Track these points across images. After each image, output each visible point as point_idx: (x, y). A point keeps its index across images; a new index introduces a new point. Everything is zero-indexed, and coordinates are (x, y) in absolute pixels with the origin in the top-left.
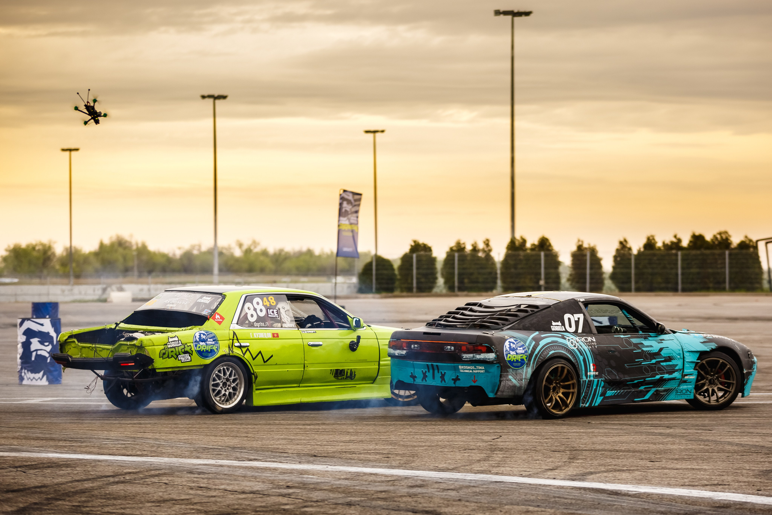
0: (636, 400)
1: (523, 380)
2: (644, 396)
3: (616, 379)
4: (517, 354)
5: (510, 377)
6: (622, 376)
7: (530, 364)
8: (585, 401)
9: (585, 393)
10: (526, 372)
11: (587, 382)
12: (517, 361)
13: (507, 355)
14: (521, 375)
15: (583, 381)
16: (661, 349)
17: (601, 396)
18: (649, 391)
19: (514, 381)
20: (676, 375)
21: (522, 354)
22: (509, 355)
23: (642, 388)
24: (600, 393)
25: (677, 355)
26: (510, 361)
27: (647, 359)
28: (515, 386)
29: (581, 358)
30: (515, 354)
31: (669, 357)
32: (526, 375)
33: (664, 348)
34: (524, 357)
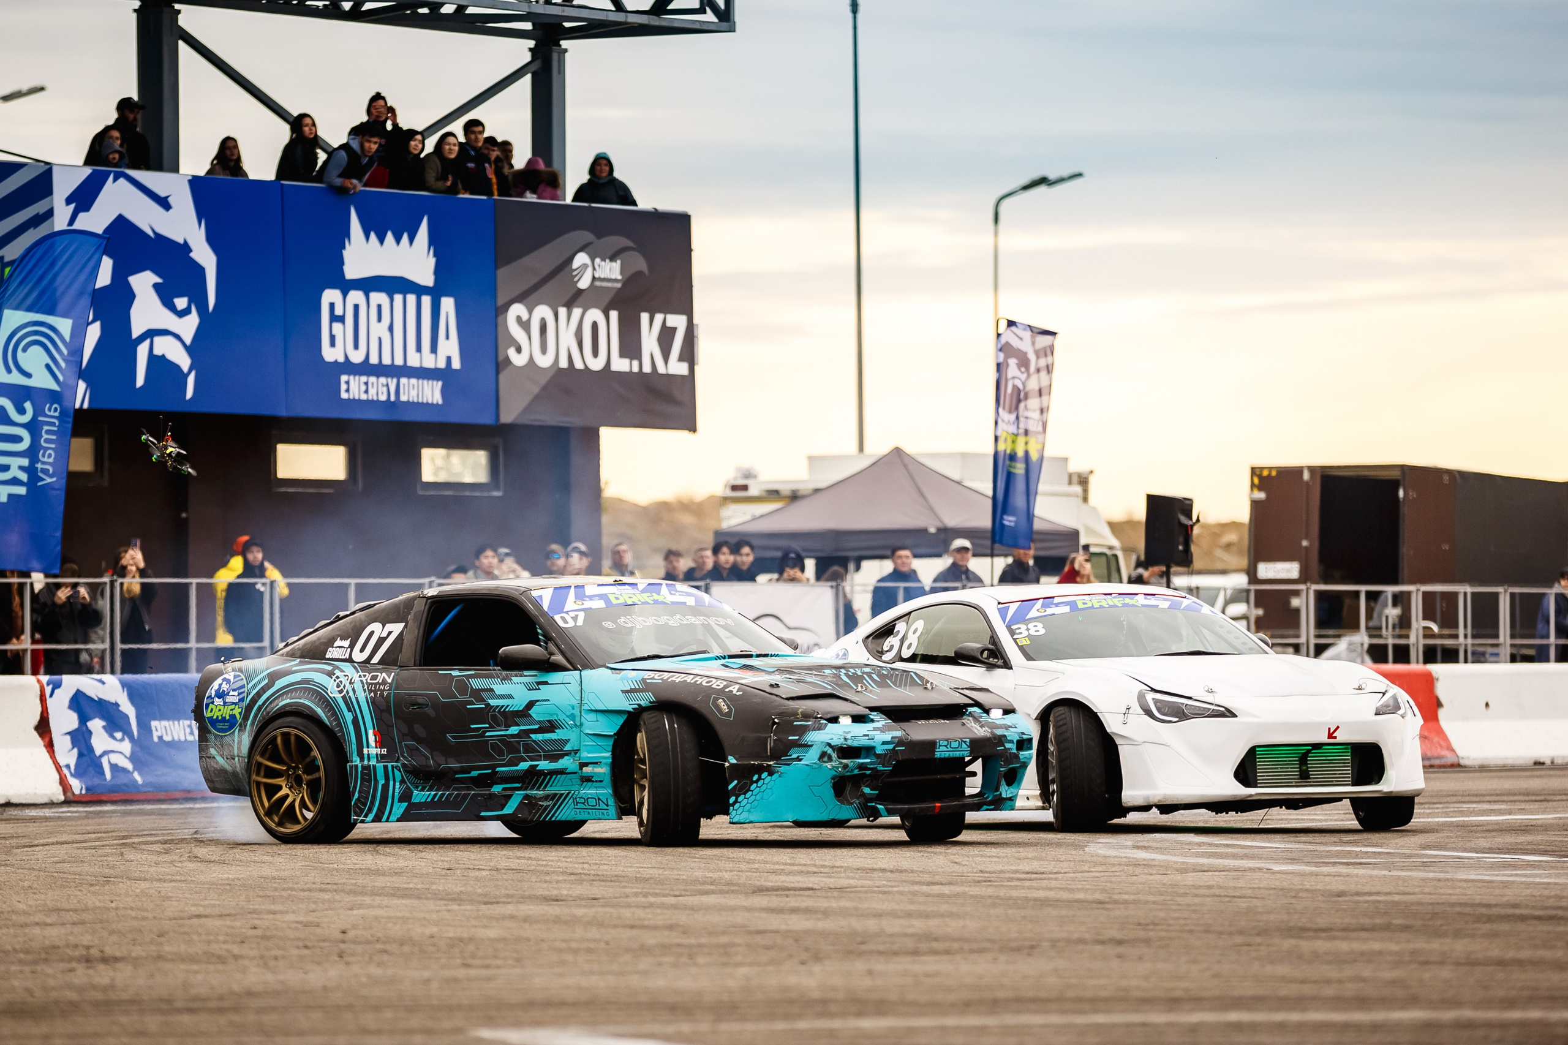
0: (483, 814)
1: (237, 759)
2: (502, 808)
3: (427, 766)
4: (225, 703)
5: (213, 751)
6: (441, 759)
7: (245, 726)
8: (362, 811)
9: (359, 792)
10: (240, 742)
11: (360, 769)
12: (224, 720)
13: (207, 705)
14: (231, 748)
15: (351, 767)
16: (531, 704)
17: (400, 801)
18: (510, 797)
19: (219, 758)
20: (565, 763)
21: (233, 703)
22: (211, 706)
23: (497, 789)
24: (396, 794)
25: (567, 719)
26: (210, 718)
27: (499, 725)
28: (223, 771)
29: (349, 717)
30: (222, 704)
31: (548, 721)
32: (239, 748)
33: (538, 701)
34: (237, 712)
